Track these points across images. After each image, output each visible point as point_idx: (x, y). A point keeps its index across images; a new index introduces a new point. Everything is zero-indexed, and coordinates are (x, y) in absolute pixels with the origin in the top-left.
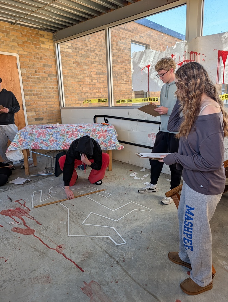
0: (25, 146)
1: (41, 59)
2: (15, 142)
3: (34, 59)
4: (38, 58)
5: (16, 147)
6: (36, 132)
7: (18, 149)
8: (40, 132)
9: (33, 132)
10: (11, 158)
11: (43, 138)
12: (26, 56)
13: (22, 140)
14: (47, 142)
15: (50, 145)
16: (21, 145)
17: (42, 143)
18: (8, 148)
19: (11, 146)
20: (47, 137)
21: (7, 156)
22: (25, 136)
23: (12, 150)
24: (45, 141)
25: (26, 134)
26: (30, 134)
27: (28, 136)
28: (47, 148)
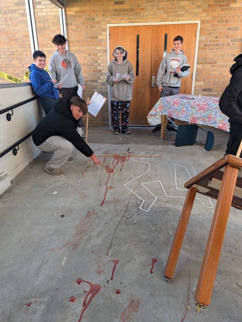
0: (163, 112)
1: (226, 22)
2: (155, 107)
3: (217, 24)
4: (222, 21)
5: (156, 112)
6: (172, 101)
7: (157, 114)
8: (175, 101)
9: (170, 100)
10: (151, 122)
11: (176, 108)
12: (209, 22)
13: (161, 106)
14: (178, 112)
15: (180, 115)
16: (160, 110)
17: (175, 112)
18: (150, 112)
19: (152, 111)
20: (179, 106)
21: (148, 119)
22: (164, 103)
23: (153, 114)
24: (177, 110)
25: (165, 101)
26: (167, 102)
27: (166, 104)
28: (178, 118)
